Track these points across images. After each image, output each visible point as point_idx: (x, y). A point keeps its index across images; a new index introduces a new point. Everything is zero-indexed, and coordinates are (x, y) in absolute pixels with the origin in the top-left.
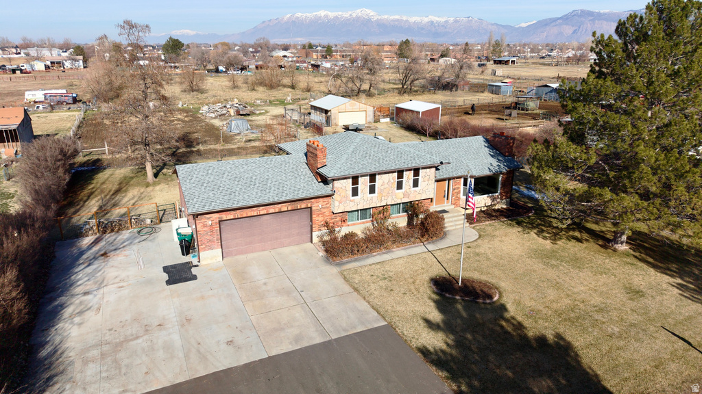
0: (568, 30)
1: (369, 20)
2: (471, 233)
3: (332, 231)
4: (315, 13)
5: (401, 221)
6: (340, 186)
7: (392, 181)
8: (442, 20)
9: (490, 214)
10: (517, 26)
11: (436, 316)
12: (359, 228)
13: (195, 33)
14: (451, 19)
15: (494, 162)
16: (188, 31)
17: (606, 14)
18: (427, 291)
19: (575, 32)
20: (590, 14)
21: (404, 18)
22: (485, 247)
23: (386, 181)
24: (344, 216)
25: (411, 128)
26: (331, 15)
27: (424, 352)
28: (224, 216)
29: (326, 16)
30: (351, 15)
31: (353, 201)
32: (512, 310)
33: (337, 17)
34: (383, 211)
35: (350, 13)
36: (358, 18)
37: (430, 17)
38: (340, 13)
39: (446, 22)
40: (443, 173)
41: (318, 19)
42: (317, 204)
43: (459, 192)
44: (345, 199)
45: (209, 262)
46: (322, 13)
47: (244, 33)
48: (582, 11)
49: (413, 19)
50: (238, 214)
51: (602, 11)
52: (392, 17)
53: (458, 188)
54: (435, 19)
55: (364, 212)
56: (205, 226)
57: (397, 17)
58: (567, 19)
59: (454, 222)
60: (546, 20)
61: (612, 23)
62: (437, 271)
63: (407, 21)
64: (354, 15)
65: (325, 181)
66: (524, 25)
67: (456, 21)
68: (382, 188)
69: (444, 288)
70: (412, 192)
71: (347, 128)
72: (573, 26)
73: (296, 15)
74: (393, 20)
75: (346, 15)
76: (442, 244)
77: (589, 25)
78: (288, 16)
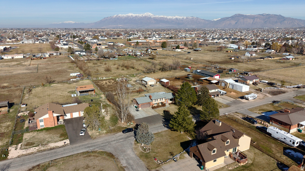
0: (233, 22)
1: (150, 18)
2: (169, 106)
3: (152, 106)
4: (127, 15)
5: (161, 104)
6: (154, 101)
8: (181, 18)
9: (172, 103)
10: (212, 20)
11: (163, 113)
12: (156, 105)
13: (74, 22)
14: (185, 17)
15: (172, 97)
16: (72, 22)
17: (249, 16)
18: (163, 111)
19: (236, 23)
20: (242, 16)
21: (165, 17)
22: (170, 107)
23: (159, 100)
24: (154, 104)
25: (163, 86)
26: (134, 15)
27: (162, 116)
28: (142, 104)
29: (132, 16)
30: (142, 15)
32: (171, 113)
33: (136, 16)
34: (159, 103)
35: (142, 14)
36: (145, 17)
37: (176, 16)
38: (138, 14)
39: (183, 18)
40: (166, 98)
41: (128, 17)
42: (151, 103)
46: (130, 14)
47: (96, 22)
48: (239, 14)
49: (169, 17)
51: (247, 15)
52: (160, 16)
53: (168, 100)
54: (178, 17)
55: (156, 104)
57: (162, 16)
58: (233, 18)
59: (167, 105)
60: (224, 18)
61: (251, 20)
62: (164, 110)
63: (166, 18)
64: (144, 15)
65: (152, 100)
66: (215, 20)
67: (187, 18)
69: (164, 111)
70: (162, 101)
71: (151, 85)
72: (235, 21)
73: (119, 15)
74: (160, 18)
75: (141, 15)
76: (165, 107)
77: (242, 20)
78: (115, 15)
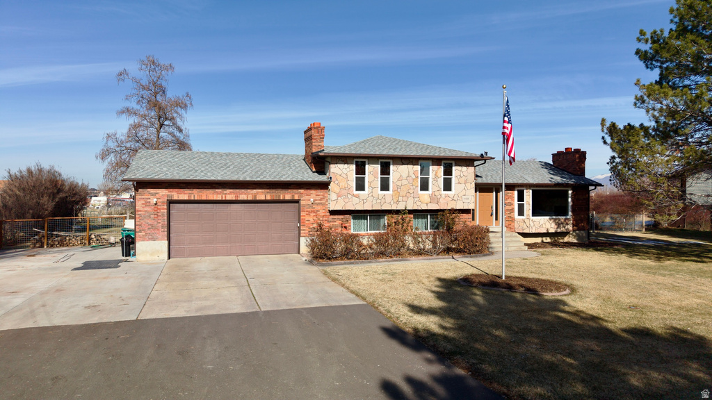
2: (530, 254)
6: (340, 172)
7: (414, 177)
22: (549, 260)
23: (405, 175)
28: (177, 195)
31: (357, 196)
42: (307, 197)
43: (512, 211)
44: (345, 192)
45: (148, 258)
50: (196, 194)
53: (511, 204)
56: (147, 204)
68: (399, 183)
70: (443, 196)
